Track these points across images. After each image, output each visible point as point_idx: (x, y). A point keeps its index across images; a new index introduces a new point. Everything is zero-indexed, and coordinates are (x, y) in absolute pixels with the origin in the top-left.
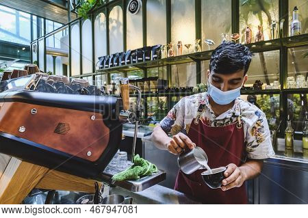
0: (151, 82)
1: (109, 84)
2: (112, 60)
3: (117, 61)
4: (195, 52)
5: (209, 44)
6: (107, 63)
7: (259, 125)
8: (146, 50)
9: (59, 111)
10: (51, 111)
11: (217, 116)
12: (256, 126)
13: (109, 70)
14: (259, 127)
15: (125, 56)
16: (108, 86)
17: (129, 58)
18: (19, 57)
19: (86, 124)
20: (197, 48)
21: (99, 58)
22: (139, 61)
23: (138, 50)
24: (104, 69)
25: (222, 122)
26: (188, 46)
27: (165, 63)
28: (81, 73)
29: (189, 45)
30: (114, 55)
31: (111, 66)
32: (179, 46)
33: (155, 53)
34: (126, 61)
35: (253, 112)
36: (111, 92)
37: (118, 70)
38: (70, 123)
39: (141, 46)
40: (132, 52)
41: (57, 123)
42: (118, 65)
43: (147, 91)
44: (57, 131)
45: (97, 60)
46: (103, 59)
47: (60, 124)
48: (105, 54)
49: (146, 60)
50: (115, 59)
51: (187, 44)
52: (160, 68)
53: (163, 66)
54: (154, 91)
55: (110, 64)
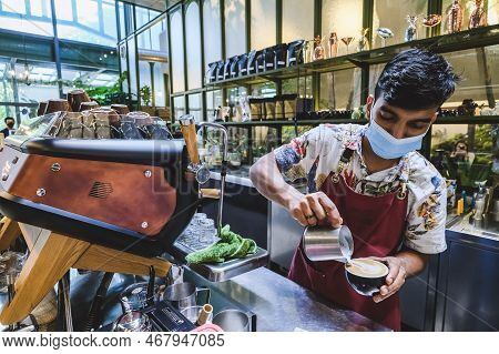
0: (286, 102)
1: (225, 104)
2: (229, 66)
3: (236, 70)
4: (358, 50)
5: (383, 35)
6: (221, 73)
7: (433, 201)
8: (280, 50)
9: (94, 165)
10: (82, 165)
11: (370, 173)
12: (429, 201)
13: (225, 83)
14: (433, 204)
15: (247, 60)
16: (223, 108)
17: (253, 65)
18: (106, 65)
19: (137, 183)
20: (361, 44)
21: (210, 65)
22: (268, 68)
23: (267, 49)
24: (218, 82)
25: (375, 185)
26: (347, 41)
27: (309, 71)
28: (186, 89)
29: (350, 39)
30: (231, 60)
31: (227, 77)
32: (332, 41)
33: (293, 55)
34: (249, 69)
35: (429, 177)
36: (227, 118)
37: (238, 83)
38: (112, 182)
39: (273, 43)
40: (258, 53)
41: (92, 183)
42: (237, 75)
43: (281, 116)
44: (93, 193)
45: (207, 68)
46: (215, 66)
47: (97, 183)
48: (219, 58)
49: (279, 66)
50: (233, 66)
51: (346, 36)
52: (302, 79)
53: (306, 75)
54: (290, 117)
55: (225, 74)
